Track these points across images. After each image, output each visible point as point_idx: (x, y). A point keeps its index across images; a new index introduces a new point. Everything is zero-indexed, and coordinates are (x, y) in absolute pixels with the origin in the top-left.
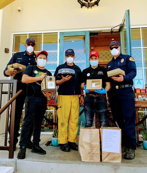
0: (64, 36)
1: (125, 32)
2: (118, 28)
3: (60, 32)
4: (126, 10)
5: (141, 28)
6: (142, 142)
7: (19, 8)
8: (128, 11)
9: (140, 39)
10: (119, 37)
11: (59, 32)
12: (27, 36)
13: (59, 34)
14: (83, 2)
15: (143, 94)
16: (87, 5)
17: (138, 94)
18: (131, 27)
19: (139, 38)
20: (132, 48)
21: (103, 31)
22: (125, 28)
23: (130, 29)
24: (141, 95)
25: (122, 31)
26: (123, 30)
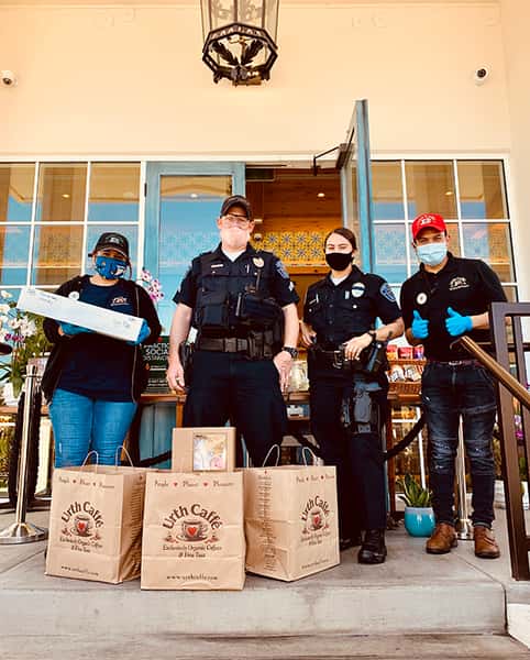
0: (162, 176)
1: (354, 170)
2: (334, 156)
3: (148, 162)
4: (357, 101)
5: (403, 162)
6: (402, 515)
7: (8, 75)
8: (364, 102)
9: (402, 198)
10: (338, 190)
11: (144, 159)
12: (34, 169)
13: (143, 167)
14: (221, 64)
15: (407, 363)
16: (234, 75)
17: (395, 363)
18: (372, 157)
19: (397, 196)
20: (375, 222)
21: (289, 166)
22: (355, 157)
23: (371, 164)
24: (401, 364)
25: (346, 168)
26: (351, 165)
